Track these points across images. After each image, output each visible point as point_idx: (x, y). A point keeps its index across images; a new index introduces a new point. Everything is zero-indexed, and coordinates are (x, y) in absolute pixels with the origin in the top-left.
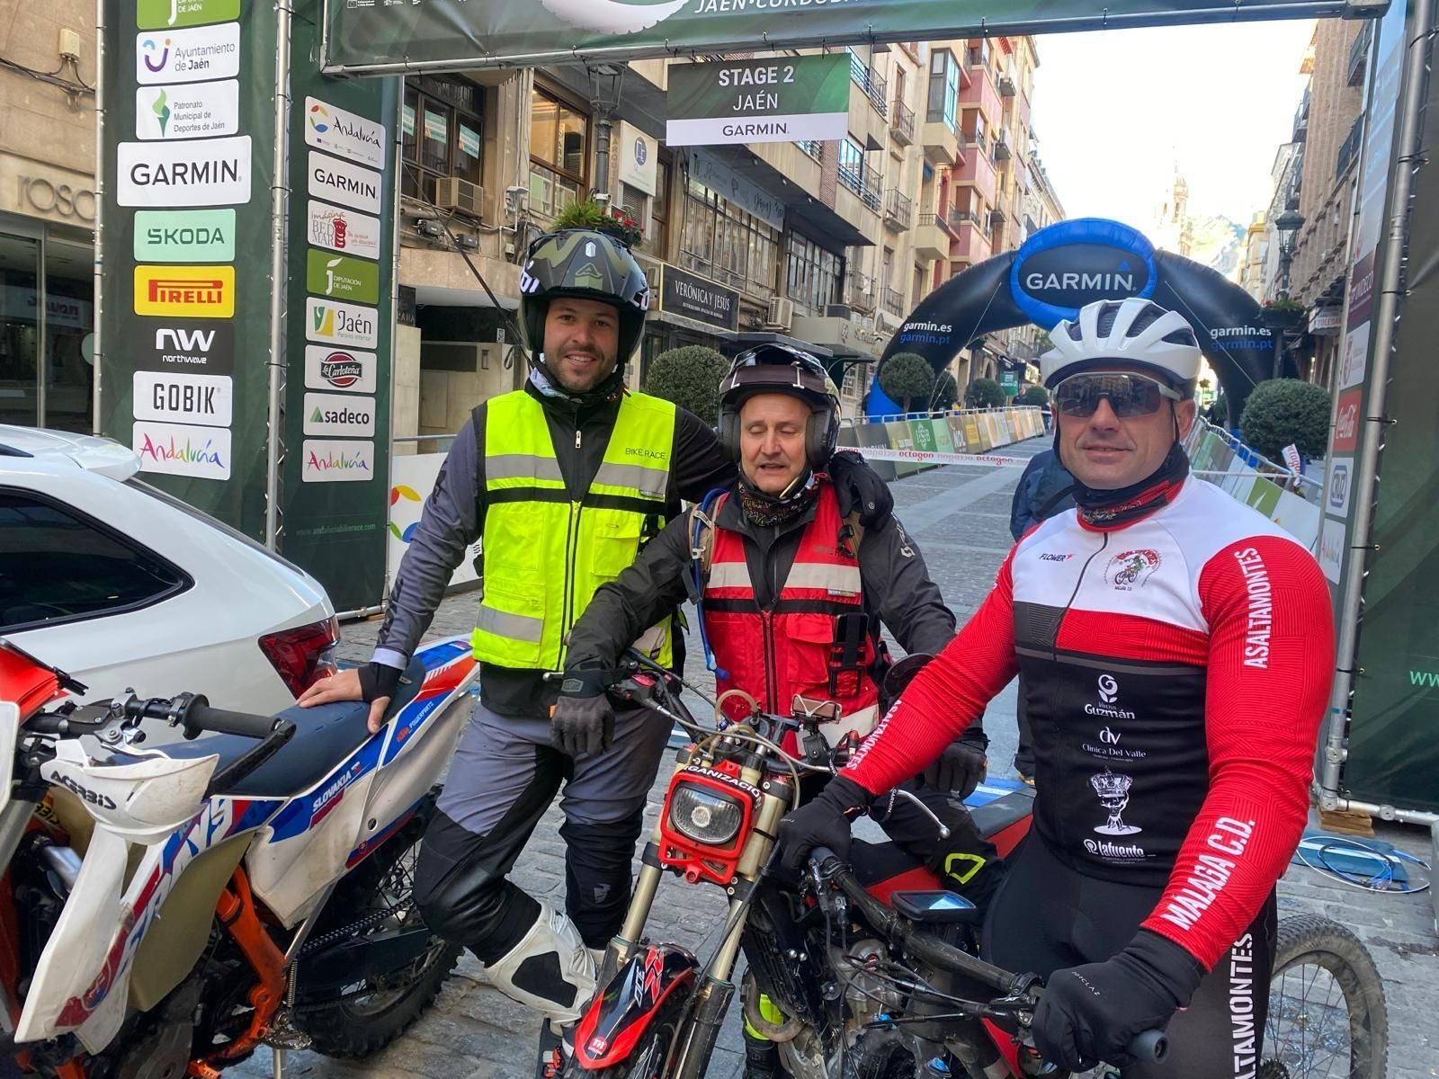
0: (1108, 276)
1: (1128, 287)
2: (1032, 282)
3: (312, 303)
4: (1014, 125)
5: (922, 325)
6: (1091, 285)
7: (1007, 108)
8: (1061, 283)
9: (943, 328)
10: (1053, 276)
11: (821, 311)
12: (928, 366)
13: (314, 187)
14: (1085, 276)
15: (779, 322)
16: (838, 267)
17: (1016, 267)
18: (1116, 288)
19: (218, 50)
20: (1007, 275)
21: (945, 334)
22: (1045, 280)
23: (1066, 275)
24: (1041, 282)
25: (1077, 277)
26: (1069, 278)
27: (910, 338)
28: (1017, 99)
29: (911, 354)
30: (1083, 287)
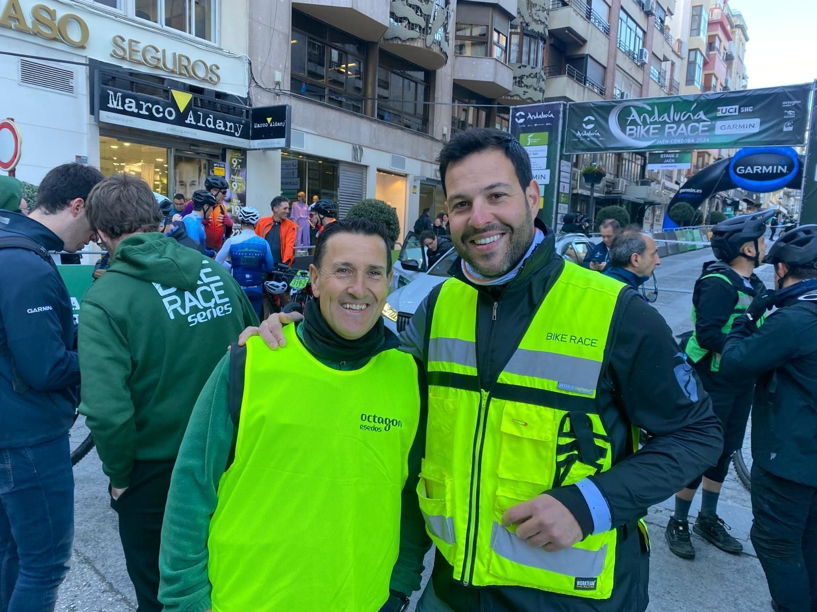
0: (775, 167)
1: (785, 171)
2: (740, 170)
3: (560, 204)
4: (733, 75)
5: (688, 190)
6: (767, 171)
7: (729, 66)
8: (753, 170)
9: (698, 191)
10: (749, 168)
11: (637, 182)
12: (691, 208)
13: (562, 180)
14: (764, 167)
15: (620, 189)
16: (643, 161)
17: (732, 164)
18: (779, 172)
19: (541, 151)
20: (727, 168)
21: (699, 193)
22: (745, 169)
23: (755, 167)
24: (743, 170)
25: (760, 168)
26: (757, 168)
27: (682, 195)
28: (735, 61)
29: (684, 203)
30: (763, 172)
